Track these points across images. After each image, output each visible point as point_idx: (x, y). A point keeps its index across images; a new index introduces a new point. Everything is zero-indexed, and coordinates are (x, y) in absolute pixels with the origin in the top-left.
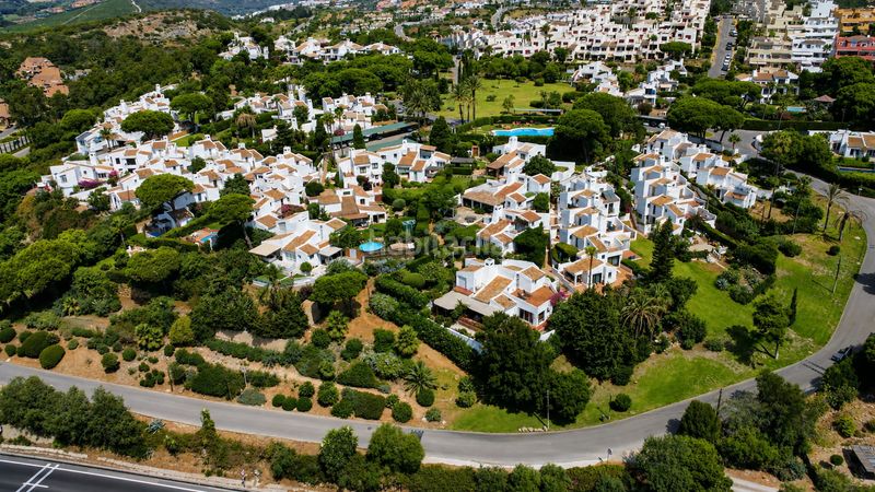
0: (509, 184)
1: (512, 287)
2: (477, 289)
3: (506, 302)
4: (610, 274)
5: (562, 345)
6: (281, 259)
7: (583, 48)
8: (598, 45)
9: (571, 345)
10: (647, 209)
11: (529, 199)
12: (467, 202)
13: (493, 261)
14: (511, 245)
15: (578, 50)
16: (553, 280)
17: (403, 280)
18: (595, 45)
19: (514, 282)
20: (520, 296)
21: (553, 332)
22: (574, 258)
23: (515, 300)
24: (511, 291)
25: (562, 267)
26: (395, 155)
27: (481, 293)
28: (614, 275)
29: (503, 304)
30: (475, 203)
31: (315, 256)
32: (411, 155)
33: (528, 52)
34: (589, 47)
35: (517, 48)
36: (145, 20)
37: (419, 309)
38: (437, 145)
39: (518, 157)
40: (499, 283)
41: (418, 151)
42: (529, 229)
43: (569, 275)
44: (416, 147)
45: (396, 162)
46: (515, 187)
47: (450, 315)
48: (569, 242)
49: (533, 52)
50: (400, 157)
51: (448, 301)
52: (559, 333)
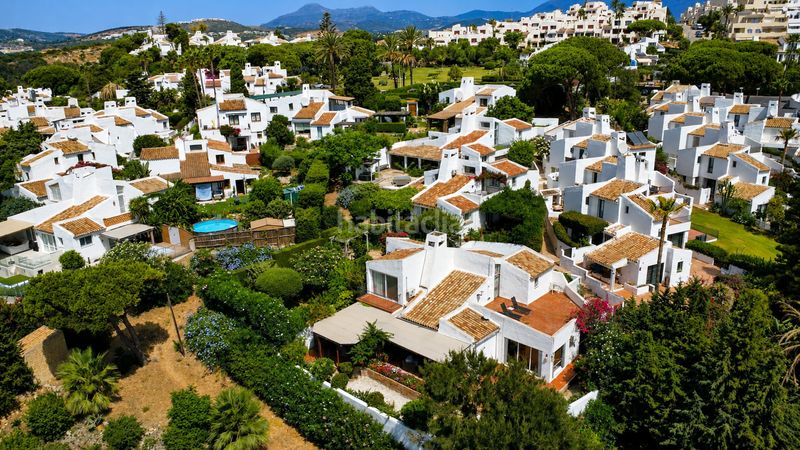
0: (464, 133)
1: (487, 292)
2: (410, 298)
3: (476, 326)
4: (680, 265)
5: (620, 428)
6: (35, 248)
7: (536, 36)
8: (553, 31)
9: (643, 430)
10: (697, 166)
11: (499, 153)
12: (397, 161)
13: (444, 237)
14: (476, 217)
15: (530, 37)
16: (570, 279)
17: (257, 282)
18: (550, 31)
19: (491, 281)
20: (505, 311)
21: (593, 395)
22: (599, 238)
23: (496, 319)
24: (484, 302)
25: (579, 255)
26: (291, 106)
27: (420, 307)
28: (687, 267)
29: (472, 330)
30: (410, 159)
31: (96, 239)
32: (314, 107)
33: (474, 40)
34: (542, 35)
35: (462, 36)
36: (89, 50)
37: (280, 343)
38: (354, 95)
39: (476, 105)
40: (458, 286)
41: (327, 101)
42: (507, 189)
43: (599, 270)
44: (323, 95)
45: (290, 115)
46: (474, 137)
47: (347, 358)
48: (585, 210)
49: (479, 40)
50: (297, 109)
51: (345, 325)
52: (610, 399)
